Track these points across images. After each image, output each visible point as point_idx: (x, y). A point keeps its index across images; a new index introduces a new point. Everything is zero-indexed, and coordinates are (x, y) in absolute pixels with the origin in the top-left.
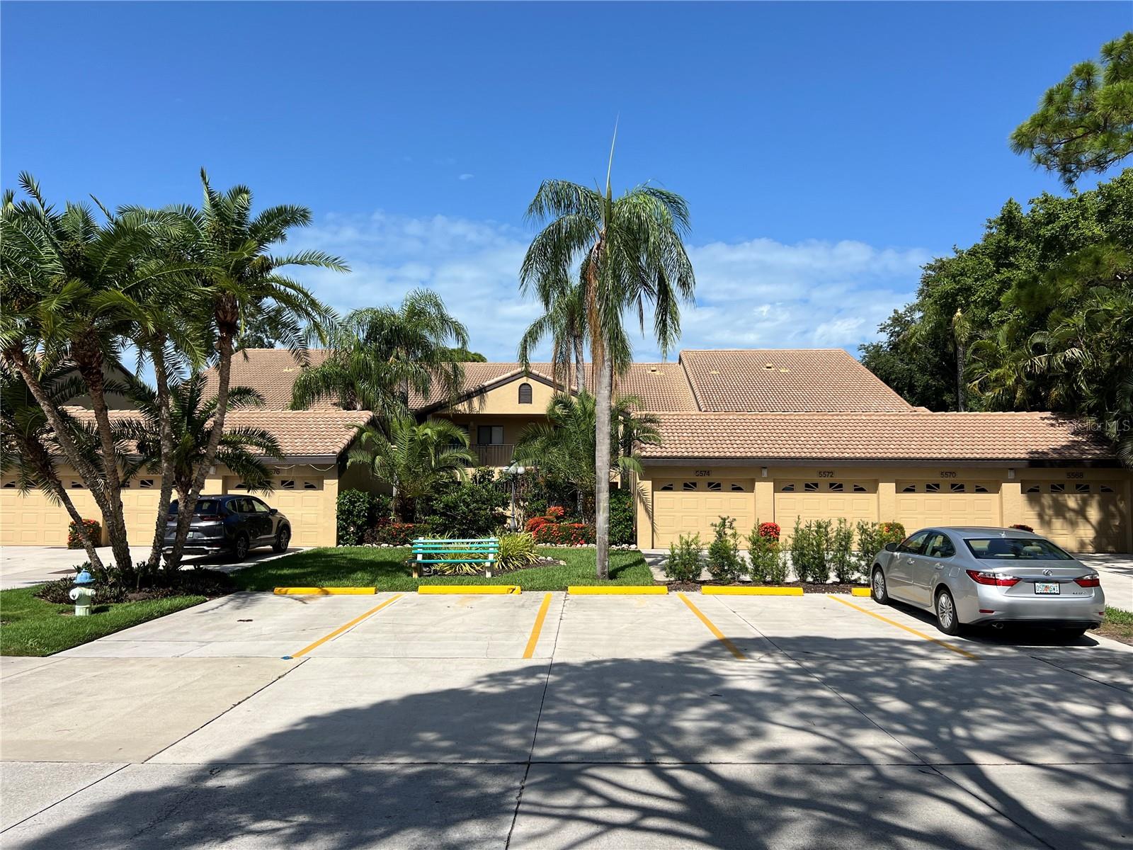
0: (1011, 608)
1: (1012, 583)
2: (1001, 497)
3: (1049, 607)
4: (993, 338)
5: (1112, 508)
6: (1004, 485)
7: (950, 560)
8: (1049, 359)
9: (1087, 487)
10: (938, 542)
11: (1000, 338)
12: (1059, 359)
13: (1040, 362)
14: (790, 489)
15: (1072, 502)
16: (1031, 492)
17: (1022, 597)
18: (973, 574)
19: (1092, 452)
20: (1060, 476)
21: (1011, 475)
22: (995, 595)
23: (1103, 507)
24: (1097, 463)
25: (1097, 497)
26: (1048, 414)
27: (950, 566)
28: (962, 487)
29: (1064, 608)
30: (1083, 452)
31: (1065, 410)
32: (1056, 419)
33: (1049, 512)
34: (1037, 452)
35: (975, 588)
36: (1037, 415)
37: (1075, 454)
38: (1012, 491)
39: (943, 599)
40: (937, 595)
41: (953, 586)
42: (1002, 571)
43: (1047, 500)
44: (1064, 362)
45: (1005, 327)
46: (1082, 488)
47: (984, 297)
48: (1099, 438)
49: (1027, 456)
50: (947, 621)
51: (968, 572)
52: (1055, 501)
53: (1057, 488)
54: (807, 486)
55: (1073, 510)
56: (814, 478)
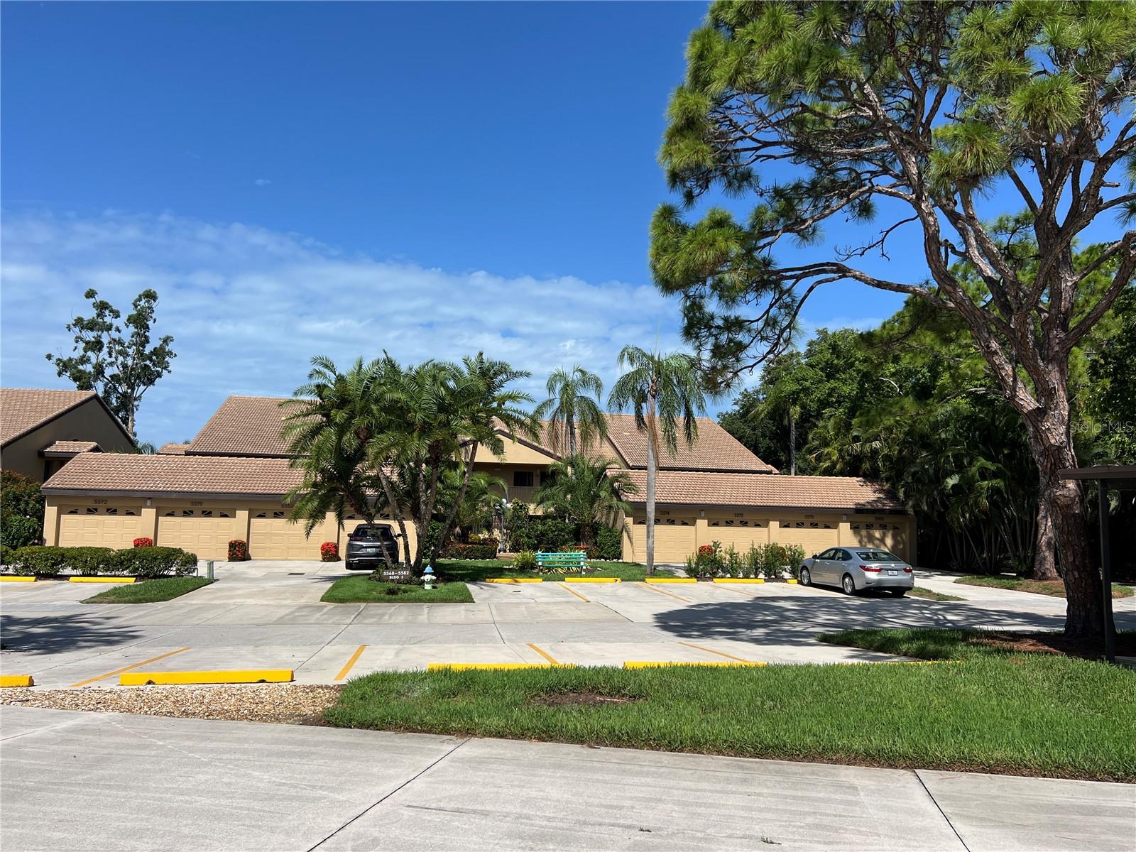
0: (879, 581)
1: (879, 571)
2: (839, 532)
3: (894, 580)
4: (825, 427)
5: (899, 538)
6: (841, 524)
7: (851, 561)
8: (862, 446)
9: (886, 526)
10: (840, 555)
11: (830, 427)
12: (867, 448)
13: (857, 447)
14: (716, 524)
15: (877, 534)
16: (855, 528)
17: (883, 577)
18: (863, 568)
19: (889, 505)
20: (870, 519)
21: (845, 518)
22: (872, 576)
23: (894, 537)
24: (892, 512)
25: (891, 532)
26: (859, 479)
27: (851, 564)
28: (817, 525)
29: (899, 581)
30: (884, 505)
31: (871, 477)
32: (864, 482)
33: (865, 540)
34: (859, 504)
35: (864, 574)
36: (855, 479)
37: (880, 506)
38: (845, 527)
39: (847, 580)
40: (844, 579)
41: (853, 574)
42: (874, 565)
43: (864, 533)
44: (871, 450)
45: (832, 420)
46: (883, 527)
47: (819, 398)
48: (891, 495)
49: (854, 507)
50: (849, 590)
51: (861, 567)
52: (868, 533)
53: (869, 527)
54: (727, 522)
55: (878, 539)
56: (731, 517)
